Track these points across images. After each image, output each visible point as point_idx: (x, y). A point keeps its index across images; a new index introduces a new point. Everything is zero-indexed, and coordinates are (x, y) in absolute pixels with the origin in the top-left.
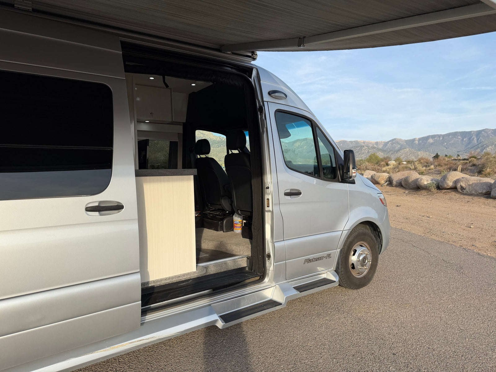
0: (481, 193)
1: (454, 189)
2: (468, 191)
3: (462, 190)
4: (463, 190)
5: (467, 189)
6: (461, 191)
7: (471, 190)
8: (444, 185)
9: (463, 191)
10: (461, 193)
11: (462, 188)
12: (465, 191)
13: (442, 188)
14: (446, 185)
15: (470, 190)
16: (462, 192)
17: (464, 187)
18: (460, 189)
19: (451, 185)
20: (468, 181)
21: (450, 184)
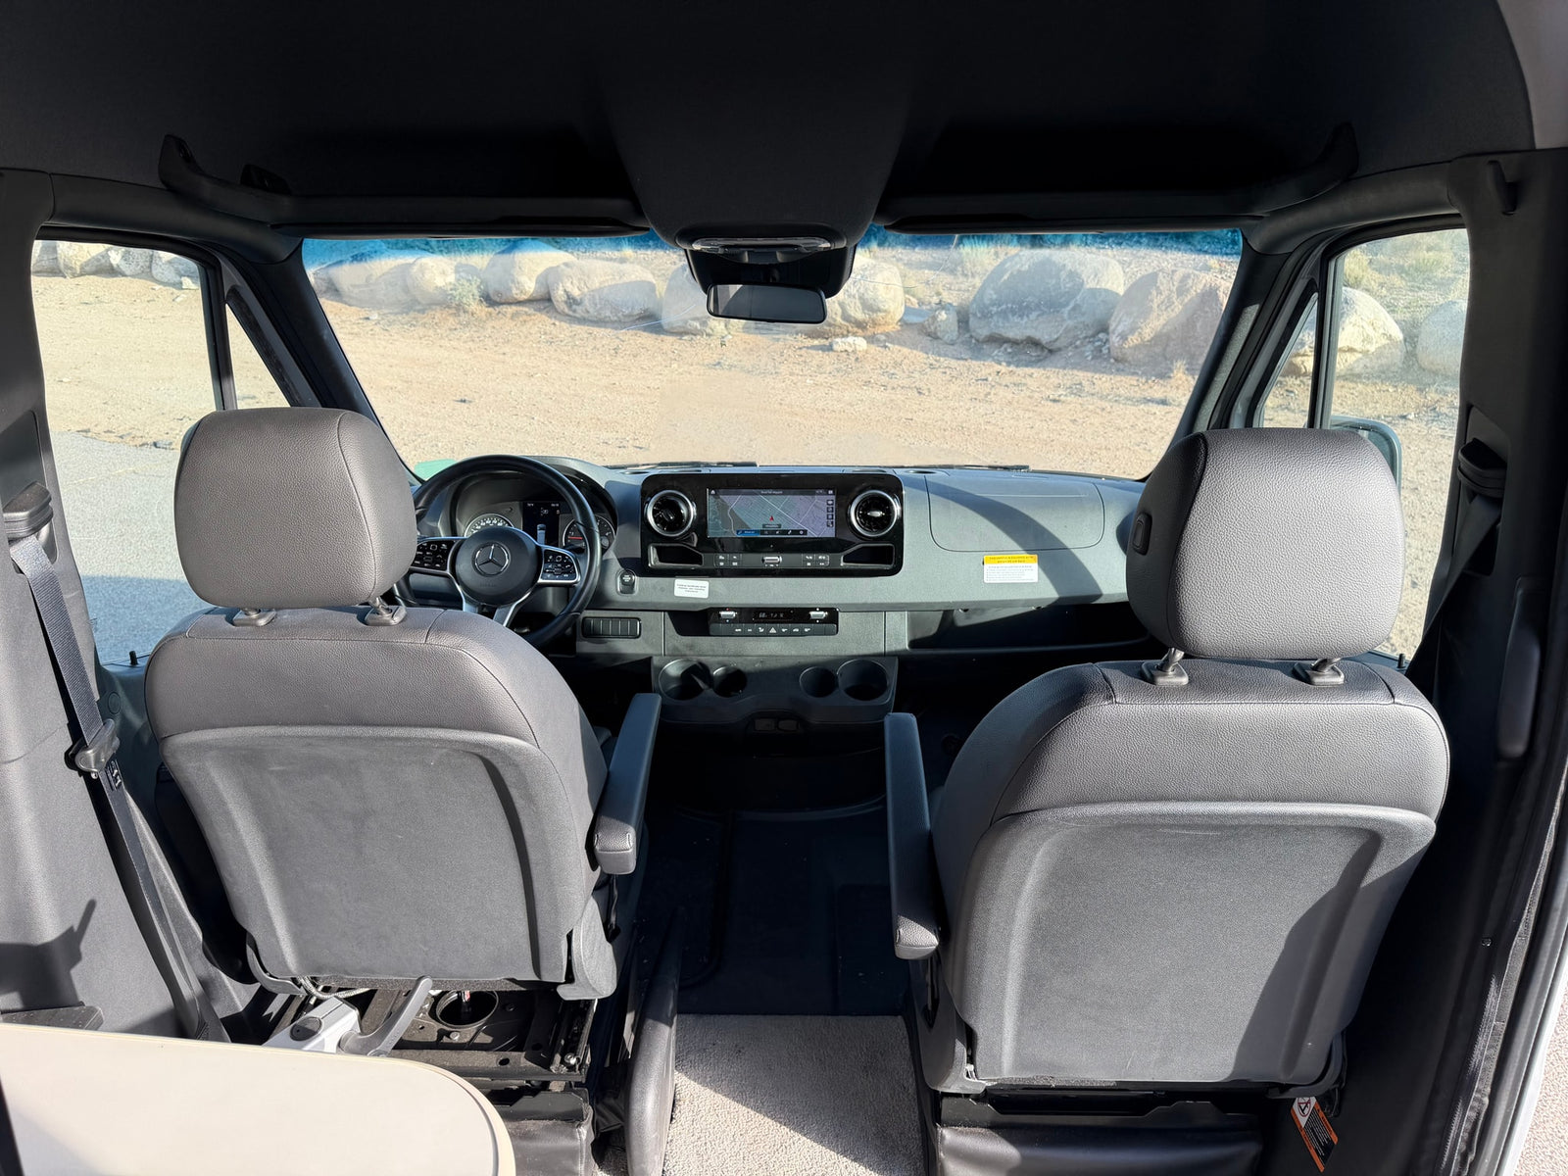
0: (629, 316)
1: (543, 300)
2: (591, 310)
3: (570, 306)
4: (574, 307)
5: (586, 302)
6: (566, 310)
7: (599, 306)
8: (510, 290)
9: (575, 311)
10: (568, 315)
11: (571, 301)
12: (579, 309)
13: (503, 301)
14: (517, 289)
15: (596, 305)
16: (571, 313)
17: (578, 298)
18: (566, 302)
19: (532, 291)
20: (588, 277)
21: (529, 286)
